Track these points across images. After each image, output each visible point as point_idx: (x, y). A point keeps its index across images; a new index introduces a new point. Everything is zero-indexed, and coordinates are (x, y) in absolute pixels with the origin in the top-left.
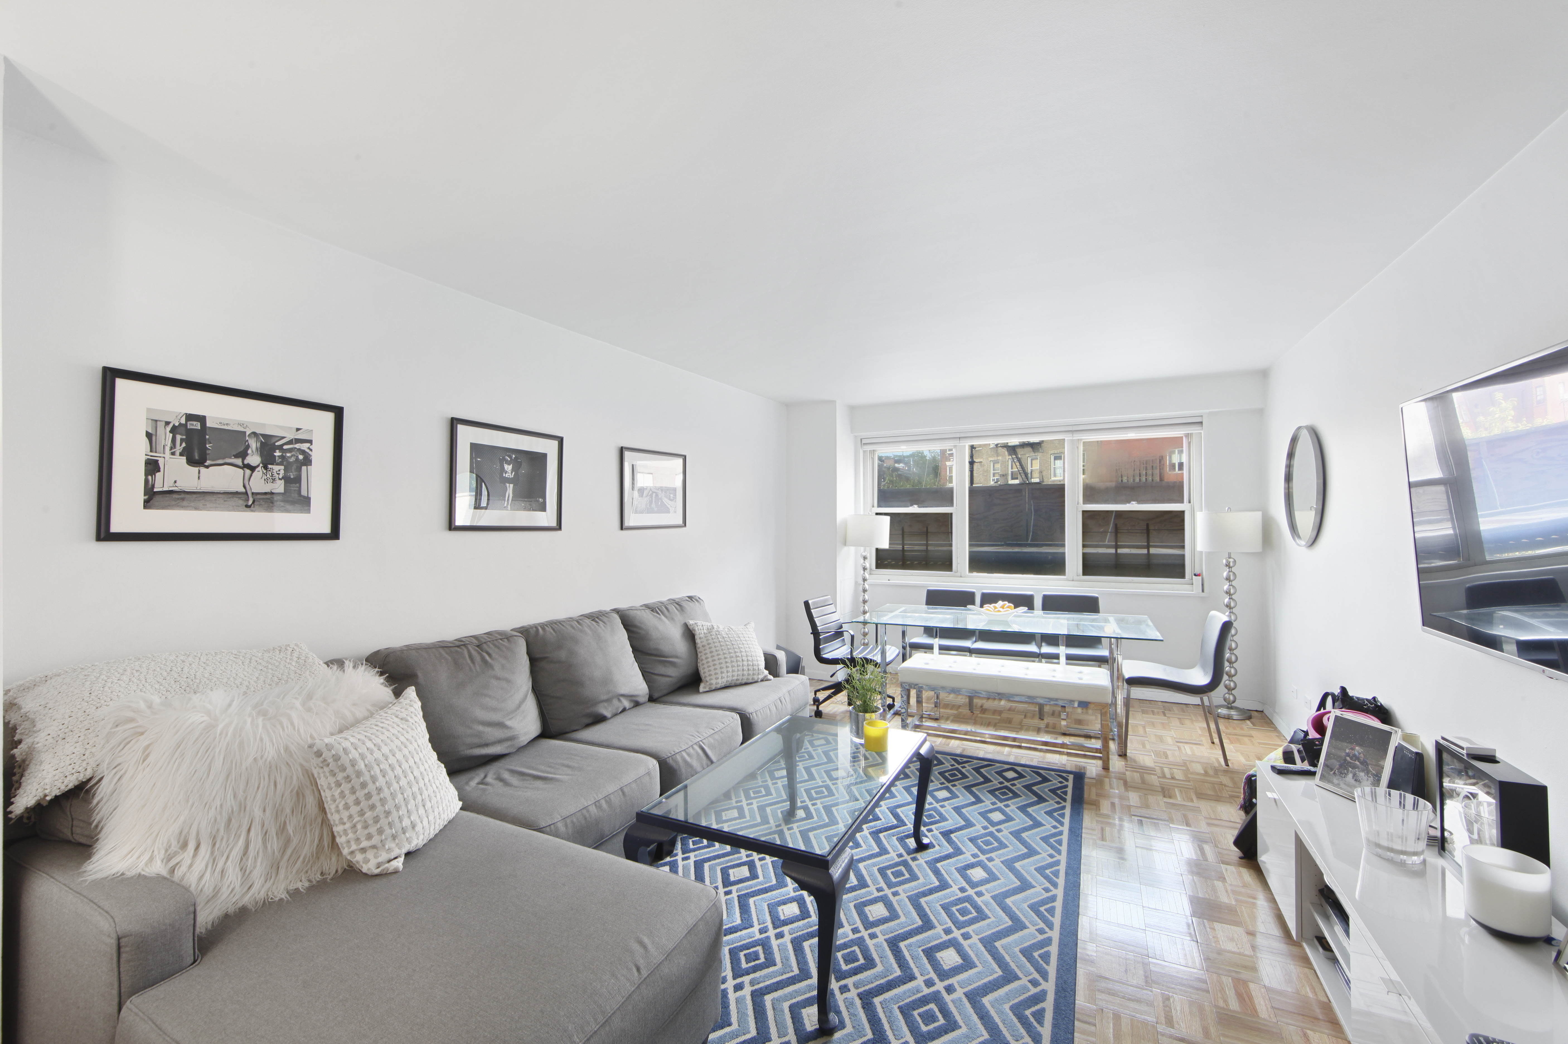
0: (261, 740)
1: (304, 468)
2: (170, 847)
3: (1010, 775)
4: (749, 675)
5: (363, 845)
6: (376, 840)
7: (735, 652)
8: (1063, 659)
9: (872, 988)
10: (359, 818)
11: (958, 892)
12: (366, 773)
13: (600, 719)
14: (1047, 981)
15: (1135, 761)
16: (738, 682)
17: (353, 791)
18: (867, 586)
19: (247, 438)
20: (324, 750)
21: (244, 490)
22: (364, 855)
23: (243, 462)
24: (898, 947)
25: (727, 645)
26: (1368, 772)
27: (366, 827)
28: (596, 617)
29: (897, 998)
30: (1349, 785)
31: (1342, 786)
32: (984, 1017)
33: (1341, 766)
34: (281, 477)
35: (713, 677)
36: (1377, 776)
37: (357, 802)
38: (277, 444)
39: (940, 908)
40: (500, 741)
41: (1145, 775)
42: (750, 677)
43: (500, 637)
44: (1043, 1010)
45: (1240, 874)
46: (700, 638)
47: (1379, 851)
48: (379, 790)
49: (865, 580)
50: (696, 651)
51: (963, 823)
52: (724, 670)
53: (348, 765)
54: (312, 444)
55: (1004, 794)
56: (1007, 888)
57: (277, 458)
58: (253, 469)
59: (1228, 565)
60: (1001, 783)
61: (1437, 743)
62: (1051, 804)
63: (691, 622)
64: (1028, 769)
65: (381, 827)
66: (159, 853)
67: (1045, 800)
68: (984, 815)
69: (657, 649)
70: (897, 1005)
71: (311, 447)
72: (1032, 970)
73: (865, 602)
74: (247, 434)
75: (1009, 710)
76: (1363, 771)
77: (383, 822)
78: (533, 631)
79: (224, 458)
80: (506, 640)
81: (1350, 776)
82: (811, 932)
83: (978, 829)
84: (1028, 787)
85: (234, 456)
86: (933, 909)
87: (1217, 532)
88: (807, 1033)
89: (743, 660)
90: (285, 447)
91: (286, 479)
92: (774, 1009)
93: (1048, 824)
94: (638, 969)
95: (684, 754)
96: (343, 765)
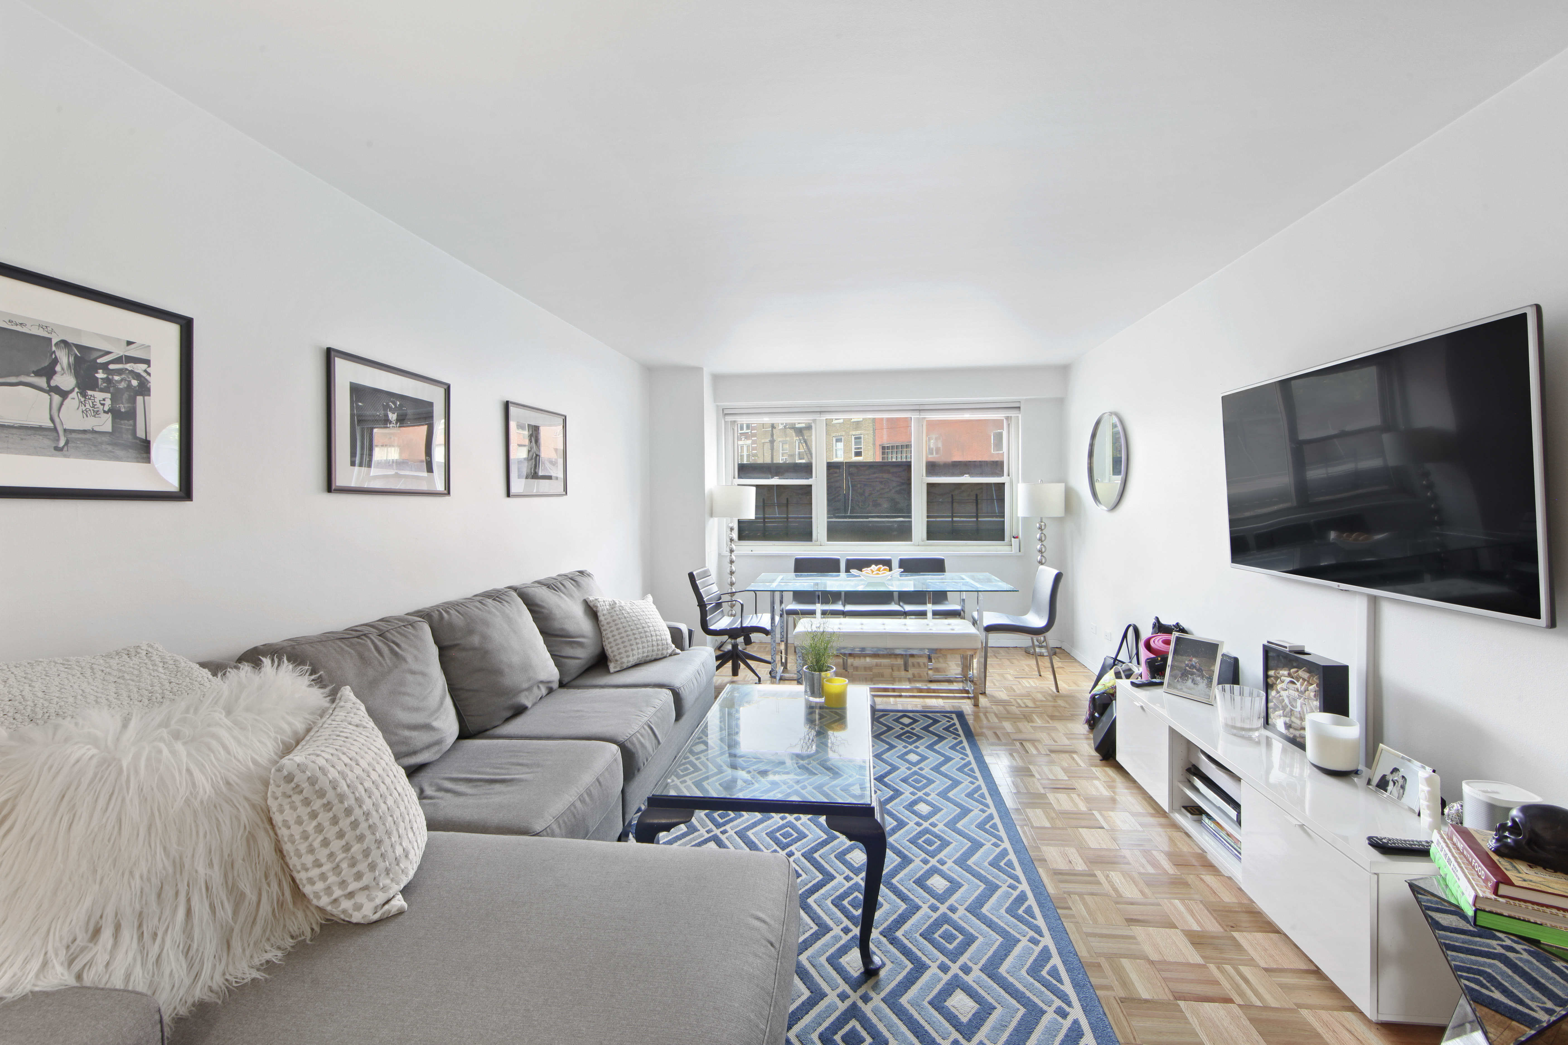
0: (188, 771)
1: (139, 399)
2: (75, 940)
3: (906, 721)
4: (658, 650)
5: (350, 888)
6: (367, 880)
7: (643, 627)
8: (930, 615)
9: (890, 925)
10: (344, 855)
11: (916, 827)
12: (351, 795)
13: (519, 711)
14: (1021, 884)
15: (994, 697)
16: (648, 659)
17: (335, 821)
18: (734, 557)
19: (54, 348)
20: (296, 772)
21: (51, 425)
22: (352, 901)
23: (48, 382)
24: (892, 884)
25: (633, 621)
26: (1203, 677)
27: (353, 865)
28: (496, 596)
29: (916, 926)
30: (1189, 688)
31: (1185, 689)
32: (990, 924)
33: (1182, 675)
34: (106, 408)
35: (624, 655)
36: (1209, 678)
37: (341, 835)
38: (99, 361)
39: (908, 843)
40: (428, 747)
41: (1007, 707)
42: (660, 653)
43: (402, 624)
44: (1030, 907)
45: (1105, 771)
46: (604, 615)
47: (1235, 731)
48: (367, 815)
49: (732, 551)
50: (600, 629)
51: (889, 768)
52: (635, 647)
53: (328, 787)
54: (149, 366)
55: (909, 737)
56: (953, 816)
57: (100, 382)
58: (64, 394)
59: (1040, 528)
60: (902, 729)
61: (1264, 646)
62: (950, 741)
63: (591, 598)
64: (918, 714)
65: (373, 861)
66: (57, 955)
67: (944, 738)
68: (902, 757)
69: (562, 630)
70: (918, 934)
71: (148, 370)
72: (1006, 878)
73: (732, 573)
74: (54, 342)
75: (877, 665)
76: (1199, 676)
77: (375, 854)
78: (436, 615)
79: (18, 375)
80: (410, 627)
81: (1190, 681)
82: (810, 889)
83: (903, 770)
84: (926, 729)
85: (33, 372)
86: (903, 846)
87: (1035, 501)
88: (855, 978)
89: (652, 636)
90: (111, 367)
91: (114, 412)
92: (814, 966)
93: (957, 757)
94: (772, 945)
95: (639, 735)
96: (321, 789)
